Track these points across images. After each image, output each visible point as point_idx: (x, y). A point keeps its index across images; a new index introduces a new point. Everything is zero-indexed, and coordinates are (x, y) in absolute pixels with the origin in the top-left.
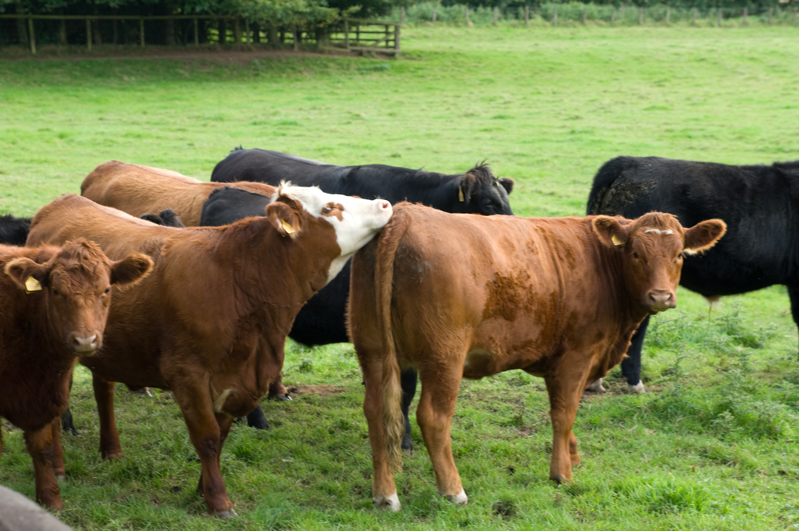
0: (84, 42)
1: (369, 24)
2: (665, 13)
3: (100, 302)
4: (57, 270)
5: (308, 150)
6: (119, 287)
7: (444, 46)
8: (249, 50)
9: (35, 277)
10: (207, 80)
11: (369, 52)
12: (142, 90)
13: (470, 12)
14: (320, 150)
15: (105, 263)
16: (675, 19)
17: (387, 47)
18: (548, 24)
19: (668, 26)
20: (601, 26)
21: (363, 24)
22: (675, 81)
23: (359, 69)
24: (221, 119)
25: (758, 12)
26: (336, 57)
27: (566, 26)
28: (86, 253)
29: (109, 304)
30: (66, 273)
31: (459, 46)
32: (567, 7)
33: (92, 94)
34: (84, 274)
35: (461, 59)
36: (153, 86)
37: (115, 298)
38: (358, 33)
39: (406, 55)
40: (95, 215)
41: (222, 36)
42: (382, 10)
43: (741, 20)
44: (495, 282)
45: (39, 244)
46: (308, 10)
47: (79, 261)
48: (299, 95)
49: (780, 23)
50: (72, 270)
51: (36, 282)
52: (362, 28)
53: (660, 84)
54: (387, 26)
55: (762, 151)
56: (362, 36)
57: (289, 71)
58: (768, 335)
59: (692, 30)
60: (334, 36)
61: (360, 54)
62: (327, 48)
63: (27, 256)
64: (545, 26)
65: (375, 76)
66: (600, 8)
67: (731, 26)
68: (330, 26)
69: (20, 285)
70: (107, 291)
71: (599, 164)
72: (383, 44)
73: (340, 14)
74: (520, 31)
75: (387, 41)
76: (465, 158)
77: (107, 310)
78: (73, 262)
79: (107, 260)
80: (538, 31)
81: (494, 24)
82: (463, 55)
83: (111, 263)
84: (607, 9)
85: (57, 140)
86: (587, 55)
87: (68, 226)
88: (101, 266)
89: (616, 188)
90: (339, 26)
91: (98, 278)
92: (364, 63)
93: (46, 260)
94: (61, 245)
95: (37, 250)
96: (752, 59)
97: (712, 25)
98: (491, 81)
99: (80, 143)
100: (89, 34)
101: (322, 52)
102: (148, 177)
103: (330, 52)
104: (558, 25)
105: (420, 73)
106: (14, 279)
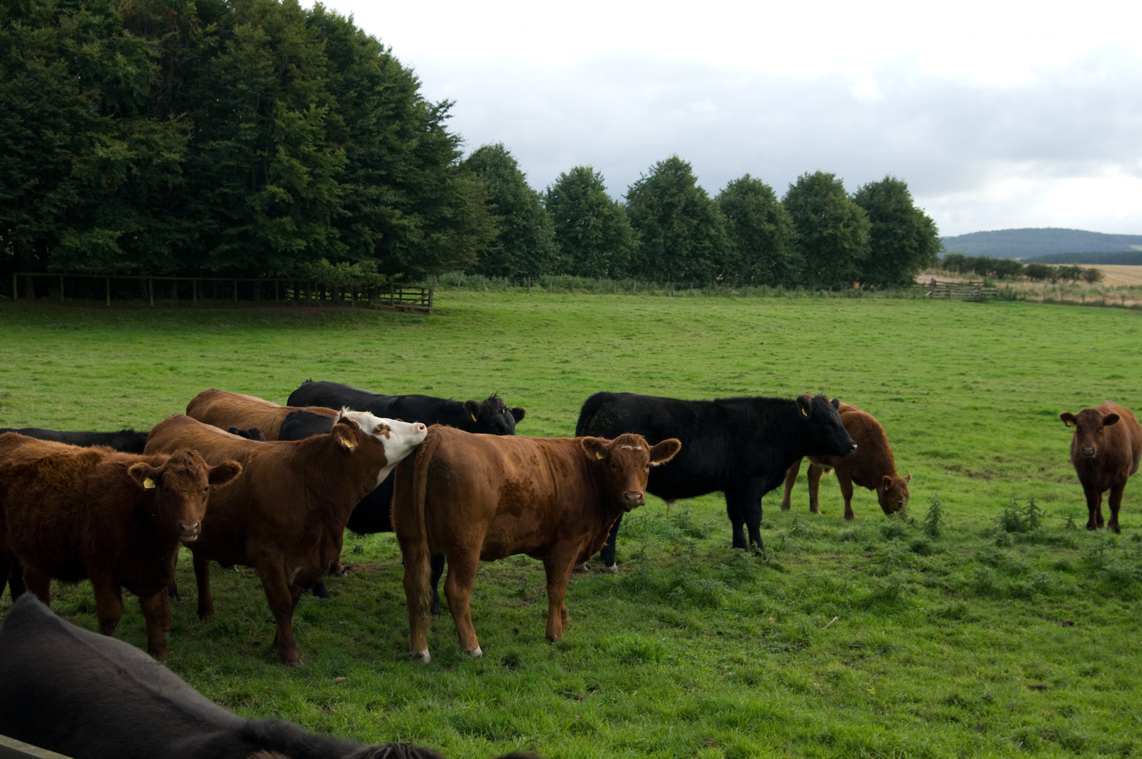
0: (191, 298)
1: (409, 288)
2: (633, 285)
3: (201, 497)
4: (168, 473)
5: (361, 382)
6: (215, 487)
7: (467, 305)
8: (317, 305)
9: (151, 478)
10: (285, 328)
11: (409, 309)
12: (234, 335)
13: (488, 280)
14: (370, 383)
15: (205, 468)
16: (640, 290)
17: (423, 305)
18: (545, 290)
19: (635, 295)
20: (585, 293)
21: (405, 288)
22: (639, 336)
23: (401, 322)
24: (294, 358)
25: (701, 286)
26: (384, 312)
27: (559, 292)
28: (191, 459)
29: (207, 500)
30: (175, 475)
31: (477, 306)
32: (559, 278)
33: (196, 337)
34: (189, 475)
35: (479, 315)
36: (243, 332)
37: (212, 495)
38: (401, 294)
39: (437, 312)
40: (198, 430)
41: (297, 294)
42: (420, 277)
43: (688, 291)
44: (506, 487)
45: (154, 453)
46: (362, 274)
47: (185, 465)
48: (356, 340)
49: (717, 295)
50: (180, 473)
51: (152, 481)
52: (403, 291)
53: (628, 338)
54: (423, 290)
55: (704, 389)
56: (404, 296)
57: (348, 321)
58: (710, 528)
59: (652, 298)
60: (382, 296)
61: (402, 310)
62: (377, 305)
63: (145, 461)
64: (542, 292)
65: (414, 327)
66: (584, 280)
67: (681, 296)
68: (380, 288)
69: (139, 484)
70: (206, 489)
71: (585, 397)
72: (420, 303)
73: (387, 279)
74: (523, 295)
75: (423, 301)
76: (481, 390)
77: (205, 503)
78: (181, 467)
79: (206, 465)
80: (537, 296)
81: (504, 290)
83: (209, 467)
84: (589, 281)
85: (168, 372)
86: (575, 314)
87: (177, 439)
88: (202, 470)
89: (598, 416)
90: (386, 288)
91: (200, 479)
92: (405, 317)
93: (159, 465)
94: (171, 454)
95: (154, 457)
96: (697, 320)
97: (667, 295)
98: (501, 333)
99: (185, 375)
100: (195, 291)
101: (373, 308)
102: (239, 402)
103: (379, 308)
104: (553, 291)
105: (448, 325)
106: (135, 479)
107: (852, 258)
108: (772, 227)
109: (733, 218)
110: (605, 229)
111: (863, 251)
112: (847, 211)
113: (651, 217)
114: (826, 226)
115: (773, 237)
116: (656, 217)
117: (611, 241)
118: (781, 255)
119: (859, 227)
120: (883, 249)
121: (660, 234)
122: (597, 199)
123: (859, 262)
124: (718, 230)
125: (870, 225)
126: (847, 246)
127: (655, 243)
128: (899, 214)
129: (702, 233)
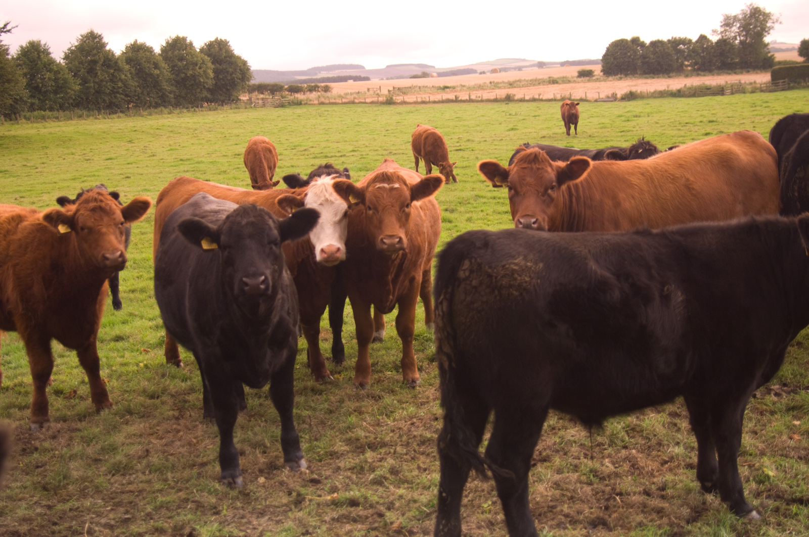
2: (83, 114)
16: (88, 116)
18: (29, 122)
19: (86, 120)
20: (54, 121)
25: (122, 112)
27: (38, 122)
32: (36, 113)
35: (19, 139)
49: (134, 116)
59: (96, 121)
64: (27, 123)
66: (51, 113)
67: (114, 118)
74: (17, 126)
80: (26, 126)
82: (17, 136)
84: (55, 113)
97: (105, 119)
98: (46, 147)
104: (34, 122)
107: (204, 87)
108: (157, 72)
109: (133, 67)
110: (56, 80)
111: (210, 83)
112: (199, 59)
113: (83, 70)
114: (188, 69)
115: (158, 78)
116: (85, 70)
117: (60, 87)
118: (164, 89)
119: (207, 67)
120: (222, 81)
121: (90, 80)
122: (48, 60)
123: (209, 90)
124: (126, 76)
125: (213, 67)
126: (202, 80)
127: (87, 87)
128: (228, 59)
129: (116, 78)
